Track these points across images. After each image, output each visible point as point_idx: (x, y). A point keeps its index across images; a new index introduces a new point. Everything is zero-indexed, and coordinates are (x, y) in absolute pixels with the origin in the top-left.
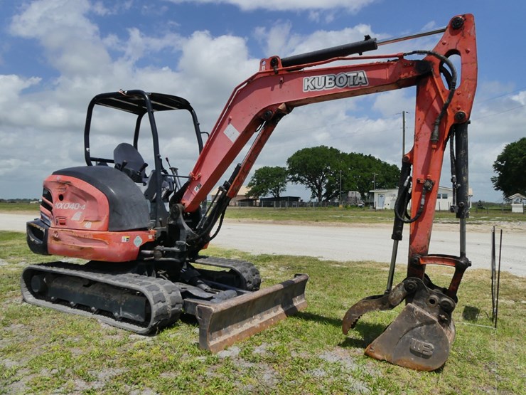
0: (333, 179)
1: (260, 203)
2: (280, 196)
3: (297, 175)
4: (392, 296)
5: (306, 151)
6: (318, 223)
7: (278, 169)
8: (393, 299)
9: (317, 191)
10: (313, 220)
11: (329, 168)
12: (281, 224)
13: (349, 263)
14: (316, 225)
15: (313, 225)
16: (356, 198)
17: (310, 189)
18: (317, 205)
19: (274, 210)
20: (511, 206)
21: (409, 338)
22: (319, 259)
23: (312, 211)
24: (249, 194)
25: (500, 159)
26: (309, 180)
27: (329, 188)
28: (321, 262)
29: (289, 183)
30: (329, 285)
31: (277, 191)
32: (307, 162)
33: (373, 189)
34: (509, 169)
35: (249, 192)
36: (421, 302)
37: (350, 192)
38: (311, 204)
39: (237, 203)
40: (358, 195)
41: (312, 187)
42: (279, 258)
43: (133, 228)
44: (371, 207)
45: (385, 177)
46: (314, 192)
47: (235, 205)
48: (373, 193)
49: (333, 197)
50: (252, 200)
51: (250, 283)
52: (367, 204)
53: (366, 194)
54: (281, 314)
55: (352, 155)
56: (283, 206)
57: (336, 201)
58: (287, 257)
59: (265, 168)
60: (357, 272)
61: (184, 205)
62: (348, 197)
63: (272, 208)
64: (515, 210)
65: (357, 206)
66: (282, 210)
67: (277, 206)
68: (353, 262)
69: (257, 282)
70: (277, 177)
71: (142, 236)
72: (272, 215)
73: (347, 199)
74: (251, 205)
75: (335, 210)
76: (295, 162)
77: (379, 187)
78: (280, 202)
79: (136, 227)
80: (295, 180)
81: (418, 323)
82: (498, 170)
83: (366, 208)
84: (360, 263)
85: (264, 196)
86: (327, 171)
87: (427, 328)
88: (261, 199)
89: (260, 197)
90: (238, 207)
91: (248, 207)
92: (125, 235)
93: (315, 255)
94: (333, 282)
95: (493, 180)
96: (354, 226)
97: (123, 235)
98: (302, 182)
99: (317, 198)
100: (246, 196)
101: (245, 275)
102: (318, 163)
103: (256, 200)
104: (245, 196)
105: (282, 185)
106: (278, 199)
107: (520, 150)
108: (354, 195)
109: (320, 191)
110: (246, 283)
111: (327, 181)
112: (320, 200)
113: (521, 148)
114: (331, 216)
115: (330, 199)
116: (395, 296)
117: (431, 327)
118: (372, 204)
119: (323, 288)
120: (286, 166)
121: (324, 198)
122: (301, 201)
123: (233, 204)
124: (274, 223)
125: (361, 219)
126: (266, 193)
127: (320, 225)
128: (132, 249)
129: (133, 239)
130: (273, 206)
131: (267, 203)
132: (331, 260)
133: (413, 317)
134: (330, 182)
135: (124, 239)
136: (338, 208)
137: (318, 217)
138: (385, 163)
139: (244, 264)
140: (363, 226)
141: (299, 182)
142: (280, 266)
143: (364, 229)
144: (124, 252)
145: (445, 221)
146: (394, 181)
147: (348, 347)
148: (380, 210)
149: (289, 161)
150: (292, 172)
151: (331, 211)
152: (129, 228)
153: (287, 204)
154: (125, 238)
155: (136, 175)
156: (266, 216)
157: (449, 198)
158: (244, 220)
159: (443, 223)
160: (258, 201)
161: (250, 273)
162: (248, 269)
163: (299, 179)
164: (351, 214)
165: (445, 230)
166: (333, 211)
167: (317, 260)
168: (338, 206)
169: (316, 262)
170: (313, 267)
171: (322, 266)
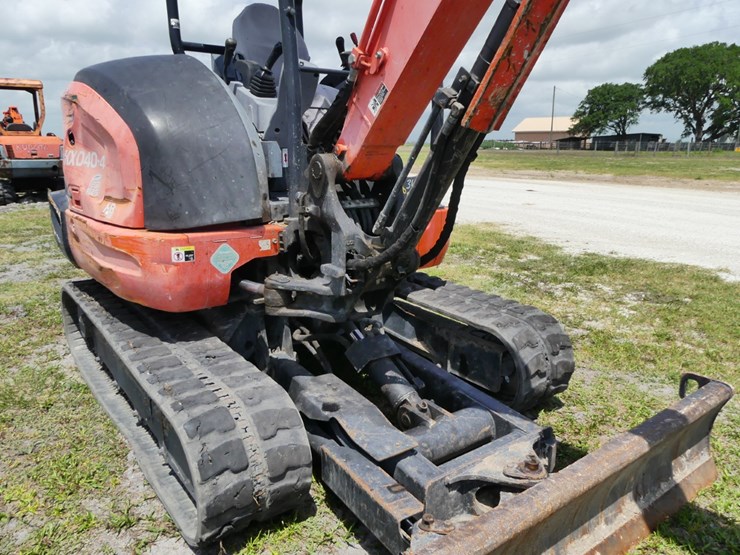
0: (727, 101)
1: (593, 144)
2: (627, 132)
3: (661, 96)
5: (682, 53)
6: (701, 182)
7: (628, 86)
9: (694, 124)
10: (690, 177)
11: (723, 82)
12: (628, 182)
14: (698, 188)
15: (692, 187)
17: (682, 120)
18: (694, 148)
19: (615, 156)
22: (723, 276)
23: (684, 159)
24: (576, 129)
26: (682, 104)
27: (719, 118)
28: (728, 288)
29: (647, 111)
31: (622, 124)
32: (682, 73)
35: (575, 126)
38: (683, 147)
39: (554, 144)
41: (686, 117)
42: (625, 266)
43: (208, 222)
46: (689, 125)
47: (551, 148)
49: (723, 133)
50: (581, 139)
51: (541, 375)
54: (631, 525)
56: (631, 148)
57: (729, 141)
58: (643, 264)
59: (604, 87)
61: (341, 156)
63: (612, 152)
66: (628, 155)
67: (621, 148)
69: (561, 371)
70: (625, 100)
71: (235, 245)
72: (612, 166)
74: (577, 147)
75: (728, 157)
76: (660, 74)
78: (627, 143)
79: (217, 218)
80: (657, 106)
85: (600, 132)
86: (718, 88)
88: (595, 138)
89: (592, 135)
90: (555, 151)
91: (571, 151)
92: (180, 243)
93: (707, 264)
97: (172, 243)
98: (669, 109)
99: (693, 135)
100: (570, 132)
101: (527, 356)
102: (702, 74)
103: (585, 139)
104: (568, 132)
105: (631, 114)
106: (622, 137)
109: (701, 123)
110: (529, 377)
111: (716, 105)
112: (698, 139)
114: (724, 169)
115: (717, 137)
120: (642, 83)
121: (706, 136)
122: (664, 140)
123: (548, 146)
124: (614, 181)
126: (602, 127)
127: (707, 188)
128: (207, 280)
129: (208, 254)
130: (613, 149)
131: (605, 144)
134: (722, 108)
135: (177, 253)
136: (731, 153)
137: (699, 171)
139: (530, 320)
141: (663, 109)
142: (626, 289)
144: (180, 288)
149: (649, 72)
150: (652, 92)
151: (721, 158)
152: (196, 223)
153: (638, 144)
154: (182, 250)
155: (258, 75)
156: (601, 167)
158: (562, 173)
160: (589, 141)
161: (543, 348)
162: (540, 337)
163: (663, 104)
166: (724, 160)
167: (716, 279)
168: (733, 149)
169: (715, 285)
170: (710, 301)
171: (732, 299)
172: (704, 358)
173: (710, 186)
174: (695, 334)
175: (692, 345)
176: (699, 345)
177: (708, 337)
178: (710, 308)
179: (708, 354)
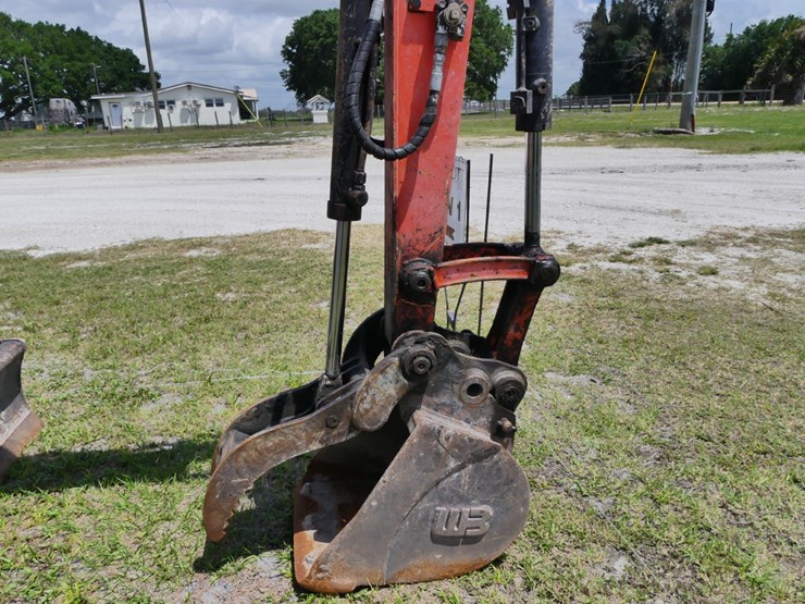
0: (10, 75)
4: (366, 405)
8: (367, 411)
13: (107, 252)
16: (66, 111)
20: (312, 115)
21: (427, 511)
22: (31, 253)
25: (290, 41)
28: (38, 263)
30: (79, 324)
33: (96, 94)
34: (303, 58)
36: (444, 399)
37: (53, 101)
40: (71, 106)
44: (100, 126)
45: (114, 71)
48: (97, 101)
49: (18, 110)
52: (90, 122)
53: (84, 103)
55: (40, 27)
57: (26, 118)
60: (135, 272)
62: (50, 110)
64: (316, 119)
65: (71, 126)
68: (116, 248)
73: (50, 113)
75: (30, 136)
77: (107, 90)
81: (452, 464)
82: (289, 59)
83: (91, 130)
84: (132, 248)
87: (476, 470)
94: (89, 314)
95: (283, 74)
96: (84, 166)
107: (314, 28)
108: (62, 106)
113: (316, 25)
114: (25, 148)
115: (12, 114)
116: (373, 401)
117: (486, 463)
118: (101, 121)
119: (66, 339)
125: (91, 150)
127: (8, 170)
132: (60, 251)
133: (438, 454)
134: (6, 81)
136: (33, 131)
138: (110, 45)
140: (101, 164)
143: (105, 169)
145: (237, 143)
146: (131, 79)
147: (228, 566)
148: (117, 131)
151: (21, 137)
157: (226, 105)
159: (236, 146)
164: (65, 140)
165: (250, 159)
166: (26, 139)
167: (25, 258)
168: (35, 128)
169: (25, 263)
170: (21, 280)
171: (43, 272)
172: (23, 333)
173: (11, 167)
174: (11, 315)
175: (9, 325)
176: (17, 323)
177: (24, 313)
178: (22, 286)
179: (26, 329)
